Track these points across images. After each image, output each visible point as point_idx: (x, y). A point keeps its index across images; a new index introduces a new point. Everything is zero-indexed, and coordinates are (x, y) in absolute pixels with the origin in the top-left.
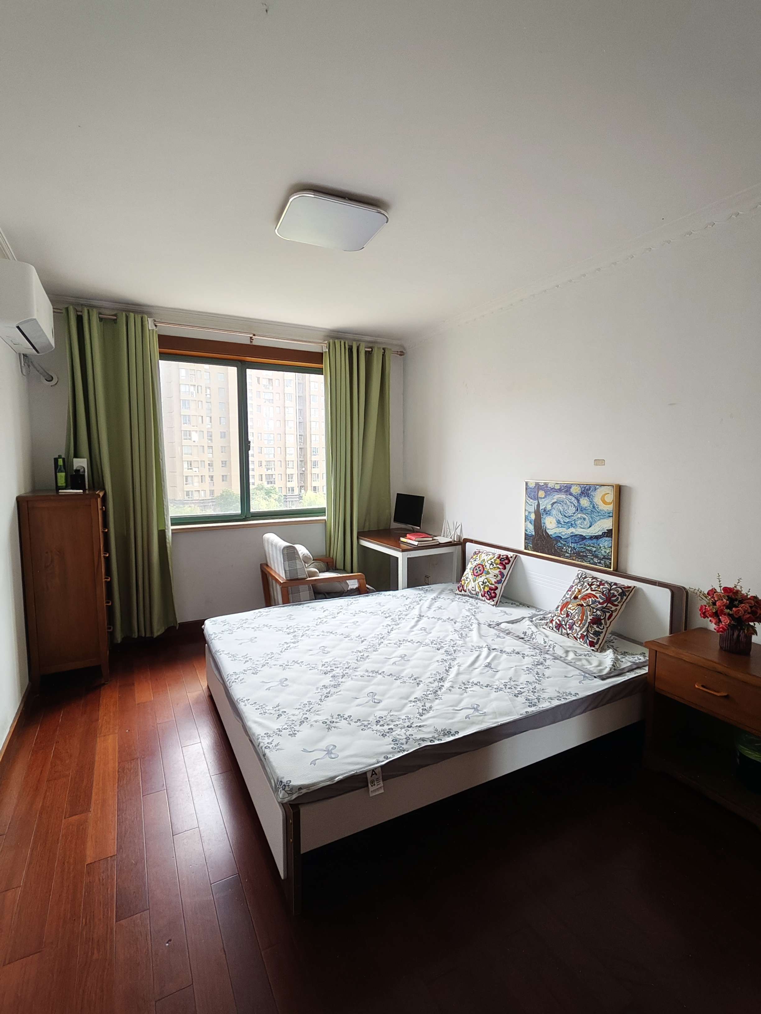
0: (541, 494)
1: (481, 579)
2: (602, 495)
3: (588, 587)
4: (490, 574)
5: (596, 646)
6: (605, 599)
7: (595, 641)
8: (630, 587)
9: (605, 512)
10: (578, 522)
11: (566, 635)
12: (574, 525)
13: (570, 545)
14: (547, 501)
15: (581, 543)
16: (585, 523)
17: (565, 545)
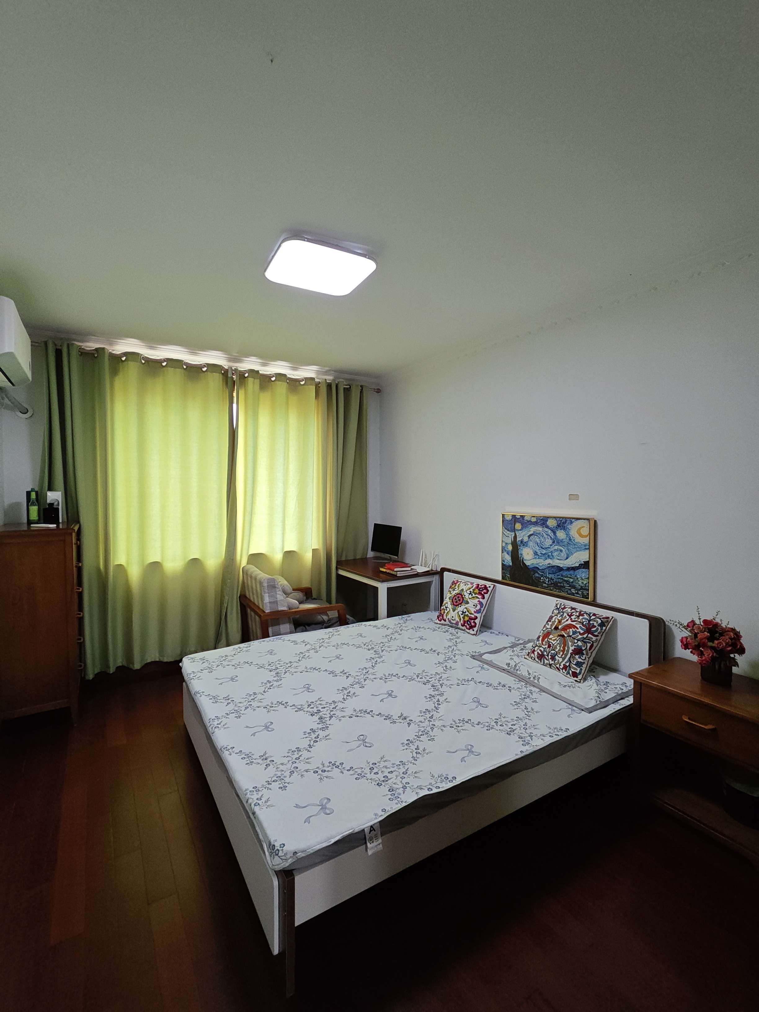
0: (518, 526)
1: (461, 609)
2: (577, 528)
3: (568, 617)
4: (469, 603)
5: (578, 676)
6: (586, 630)
7: (578, 672)
8: (608, 618)
9: (582, 545)
10: (555, 554)
11: (548, 666)
12: (551, 557)
13: (548, 576)
14: (524, 533)
15: (558, 574)
16: (562, 554)
17: (542, 576)
